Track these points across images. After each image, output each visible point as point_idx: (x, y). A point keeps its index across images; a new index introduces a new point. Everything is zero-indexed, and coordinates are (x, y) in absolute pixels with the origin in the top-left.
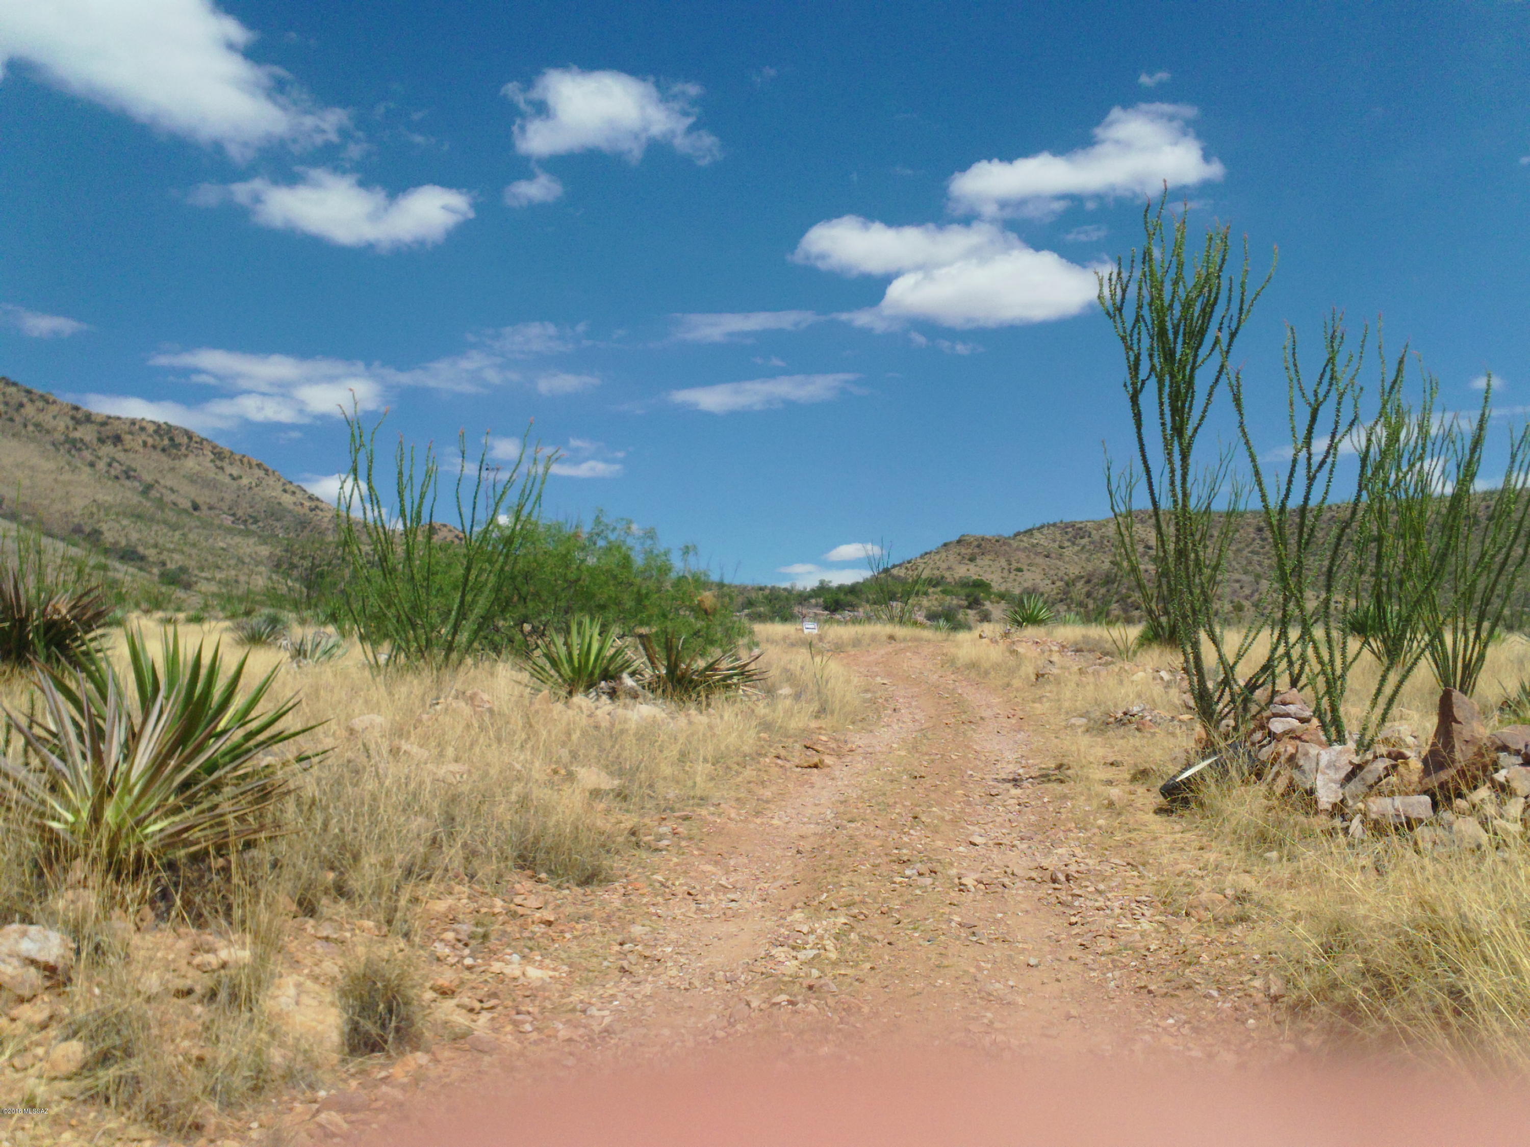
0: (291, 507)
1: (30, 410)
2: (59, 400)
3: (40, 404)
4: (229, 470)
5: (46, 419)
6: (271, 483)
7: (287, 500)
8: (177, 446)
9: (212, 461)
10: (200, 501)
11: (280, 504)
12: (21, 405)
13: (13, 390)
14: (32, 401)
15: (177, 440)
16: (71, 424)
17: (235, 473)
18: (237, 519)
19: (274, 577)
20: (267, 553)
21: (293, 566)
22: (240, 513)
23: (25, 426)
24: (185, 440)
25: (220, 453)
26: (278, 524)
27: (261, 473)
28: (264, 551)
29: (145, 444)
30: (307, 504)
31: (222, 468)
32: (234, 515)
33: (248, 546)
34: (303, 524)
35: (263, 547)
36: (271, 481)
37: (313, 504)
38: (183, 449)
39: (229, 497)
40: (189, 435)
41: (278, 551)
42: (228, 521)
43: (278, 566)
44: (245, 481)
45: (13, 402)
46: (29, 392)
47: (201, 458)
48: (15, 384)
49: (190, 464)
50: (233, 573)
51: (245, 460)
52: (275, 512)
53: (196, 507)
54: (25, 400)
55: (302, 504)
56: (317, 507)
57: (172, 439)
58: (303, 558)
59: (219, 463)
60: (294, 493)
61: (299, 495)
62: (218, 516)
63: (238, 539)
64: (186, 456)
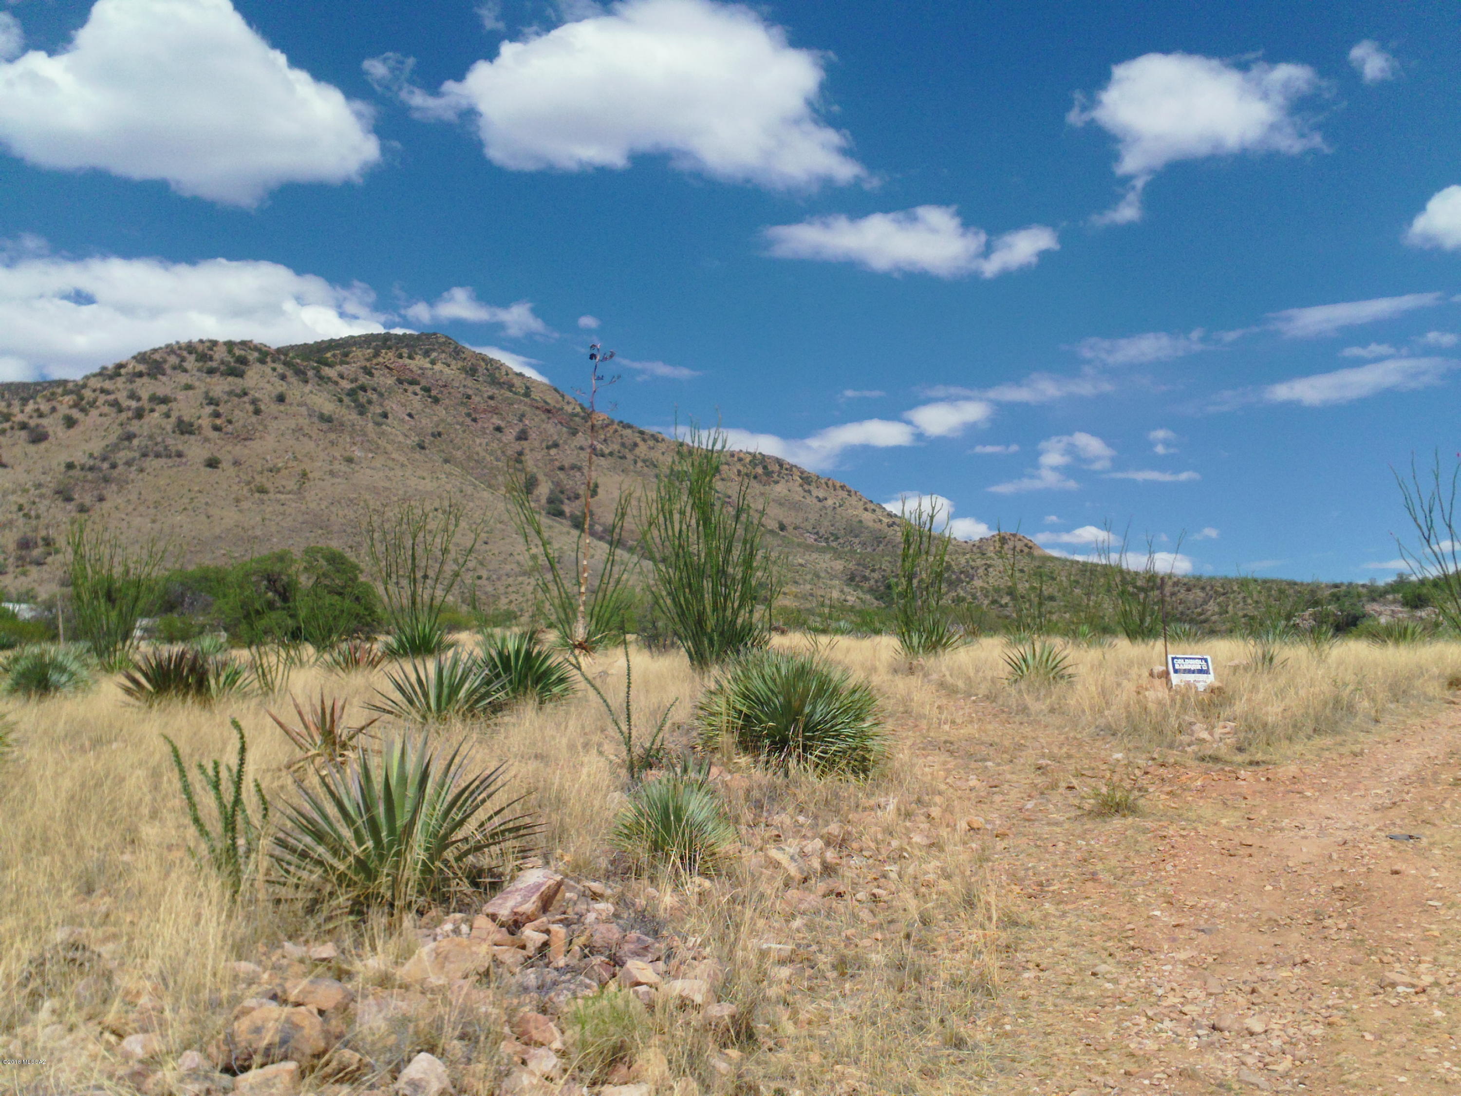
0: (871, 524)
1: (642, 449)
2: (666, 437)
3: (651, 443)
4: (815, 492)
5: (655, 455)
6: (854, 503)
7: (867, 517)
8: (768, 473)
9: (801, 485)
10: (785, 521)
11: (860, 521)
12: (636, 445)
13: (628, 432)
14: (644, 440)
15: (770, 468)
16: (677, 458)
17: (821, 496)
18: (819, 537)
19: (846, 589)
20: (841, 567)
21: (866, 579)
22: (822, 531)
23: (636, 462)
24: (777, 468)
25: (808, 478)
26: (857, 541)
27: (844, 494)
28: (839, 565)
29: (739, 471)
30: (886, 520)
31: (809, 492)
32: (817, 533)
33: (825, 562)
34: (879, 539)
35: (838, 562)
36: (853, 500)
37: (890, 520)
38: (775, 476)
39: (813, 517)
40: (780, 463)
41: (852, 566)
42: (811, 539)
43: (852, 579)
44: (830, 502)
45: (628, 442)
46: (642, 433)
47: (791, 484)
48: (629, 426)
49: (780, 489)
50: (808, 587)
51: (830, 483)
52: (854, 529)
53: (782, 527)
54: (638, 440)
55: (880, 521)
56: (894, 523)
57: (765, 468)
58: (873, 571)
59: (806, 487)
60: (874, 511)
61: (879, 512)
62: (802, 535)
63: (815, 555)
64: (777, 482)
